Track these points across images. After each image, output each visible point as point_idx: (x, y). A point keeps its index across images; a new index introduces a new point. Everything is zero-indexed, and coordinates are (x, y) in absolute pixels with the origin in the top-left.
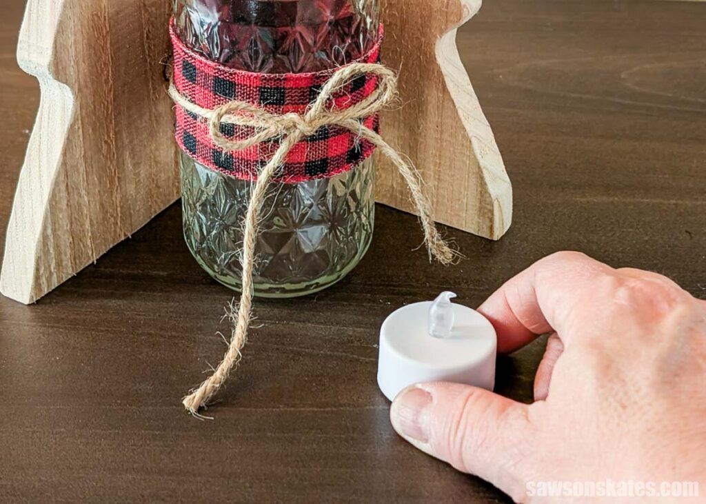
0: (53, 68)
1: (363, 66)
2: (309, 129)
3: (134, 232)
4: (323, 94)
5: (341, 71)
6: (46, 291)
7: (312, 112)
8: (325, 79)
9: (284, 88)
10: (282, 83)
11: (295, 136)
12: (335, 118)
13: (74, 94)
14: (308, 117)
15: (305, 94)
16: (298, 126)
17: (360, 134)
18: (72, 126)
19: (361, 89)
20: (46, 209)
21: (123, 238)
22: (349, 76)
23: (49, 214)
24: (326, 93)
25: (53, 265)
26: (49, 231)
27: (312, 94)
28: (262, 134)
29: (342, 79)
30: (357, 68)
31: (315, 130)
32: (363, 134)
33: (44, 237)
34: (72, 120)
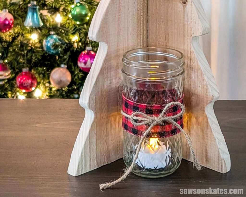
0: (88, 105)
1: (175, 103)
2: (159, 121)
3: (111, 162)
4: (164, 111)
5: (168, 104)
6: (81, 174)
7: (160, 116)
8: (164, 106)
9: (153, 109)
10: (152, 107)
11: (155, 123)
12: (166, 118)
13: (94, 113)
14: (159, 118)
15: (159, 111)
16: (156, 120)
17: (174, 124)
18: (93, 123)
19: (176, 112)
20: (83, 147)
21: (107, 163)
22: (171, 106)
23: (84, 149)
24: (165, 111)
25: (84, 166)
26: (83, 154)
27: (161, 111)
28: (146, 122)
29: (169, 106)
30: (173, 103)
31: (161, 121)
32: (175, 124)
33: (82, 156)
34: (93, 121)
